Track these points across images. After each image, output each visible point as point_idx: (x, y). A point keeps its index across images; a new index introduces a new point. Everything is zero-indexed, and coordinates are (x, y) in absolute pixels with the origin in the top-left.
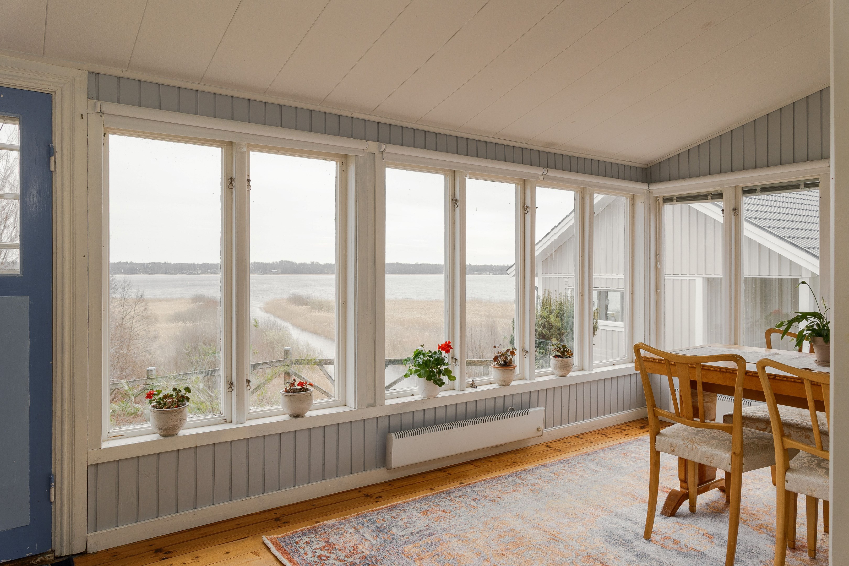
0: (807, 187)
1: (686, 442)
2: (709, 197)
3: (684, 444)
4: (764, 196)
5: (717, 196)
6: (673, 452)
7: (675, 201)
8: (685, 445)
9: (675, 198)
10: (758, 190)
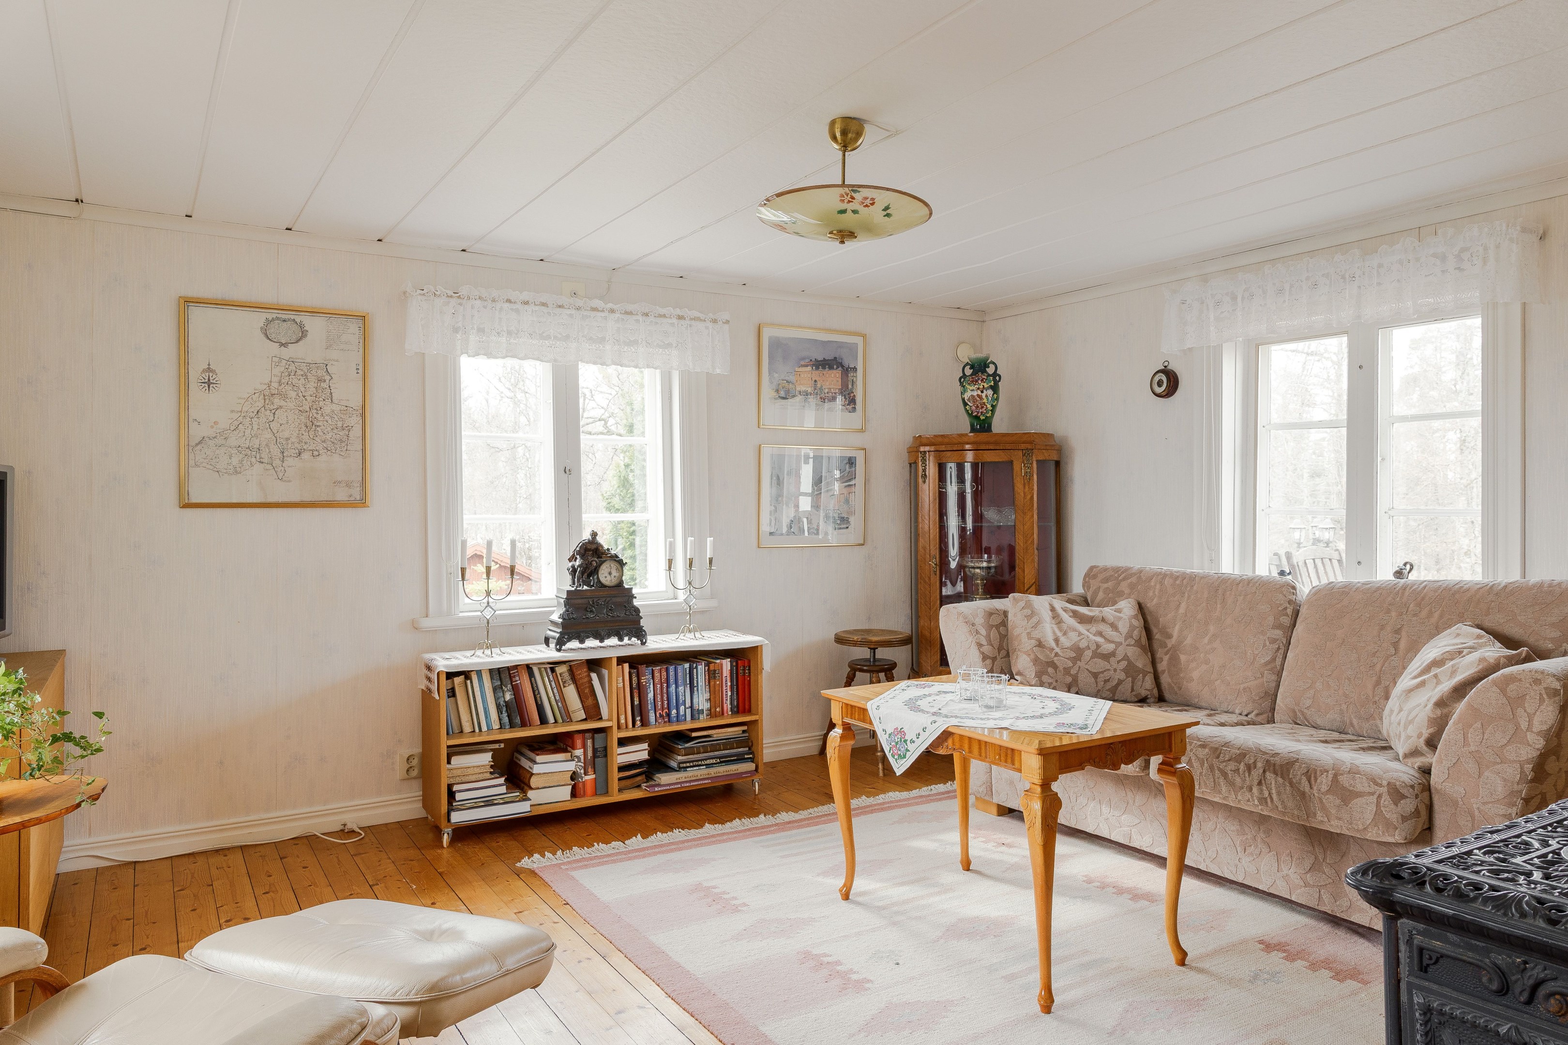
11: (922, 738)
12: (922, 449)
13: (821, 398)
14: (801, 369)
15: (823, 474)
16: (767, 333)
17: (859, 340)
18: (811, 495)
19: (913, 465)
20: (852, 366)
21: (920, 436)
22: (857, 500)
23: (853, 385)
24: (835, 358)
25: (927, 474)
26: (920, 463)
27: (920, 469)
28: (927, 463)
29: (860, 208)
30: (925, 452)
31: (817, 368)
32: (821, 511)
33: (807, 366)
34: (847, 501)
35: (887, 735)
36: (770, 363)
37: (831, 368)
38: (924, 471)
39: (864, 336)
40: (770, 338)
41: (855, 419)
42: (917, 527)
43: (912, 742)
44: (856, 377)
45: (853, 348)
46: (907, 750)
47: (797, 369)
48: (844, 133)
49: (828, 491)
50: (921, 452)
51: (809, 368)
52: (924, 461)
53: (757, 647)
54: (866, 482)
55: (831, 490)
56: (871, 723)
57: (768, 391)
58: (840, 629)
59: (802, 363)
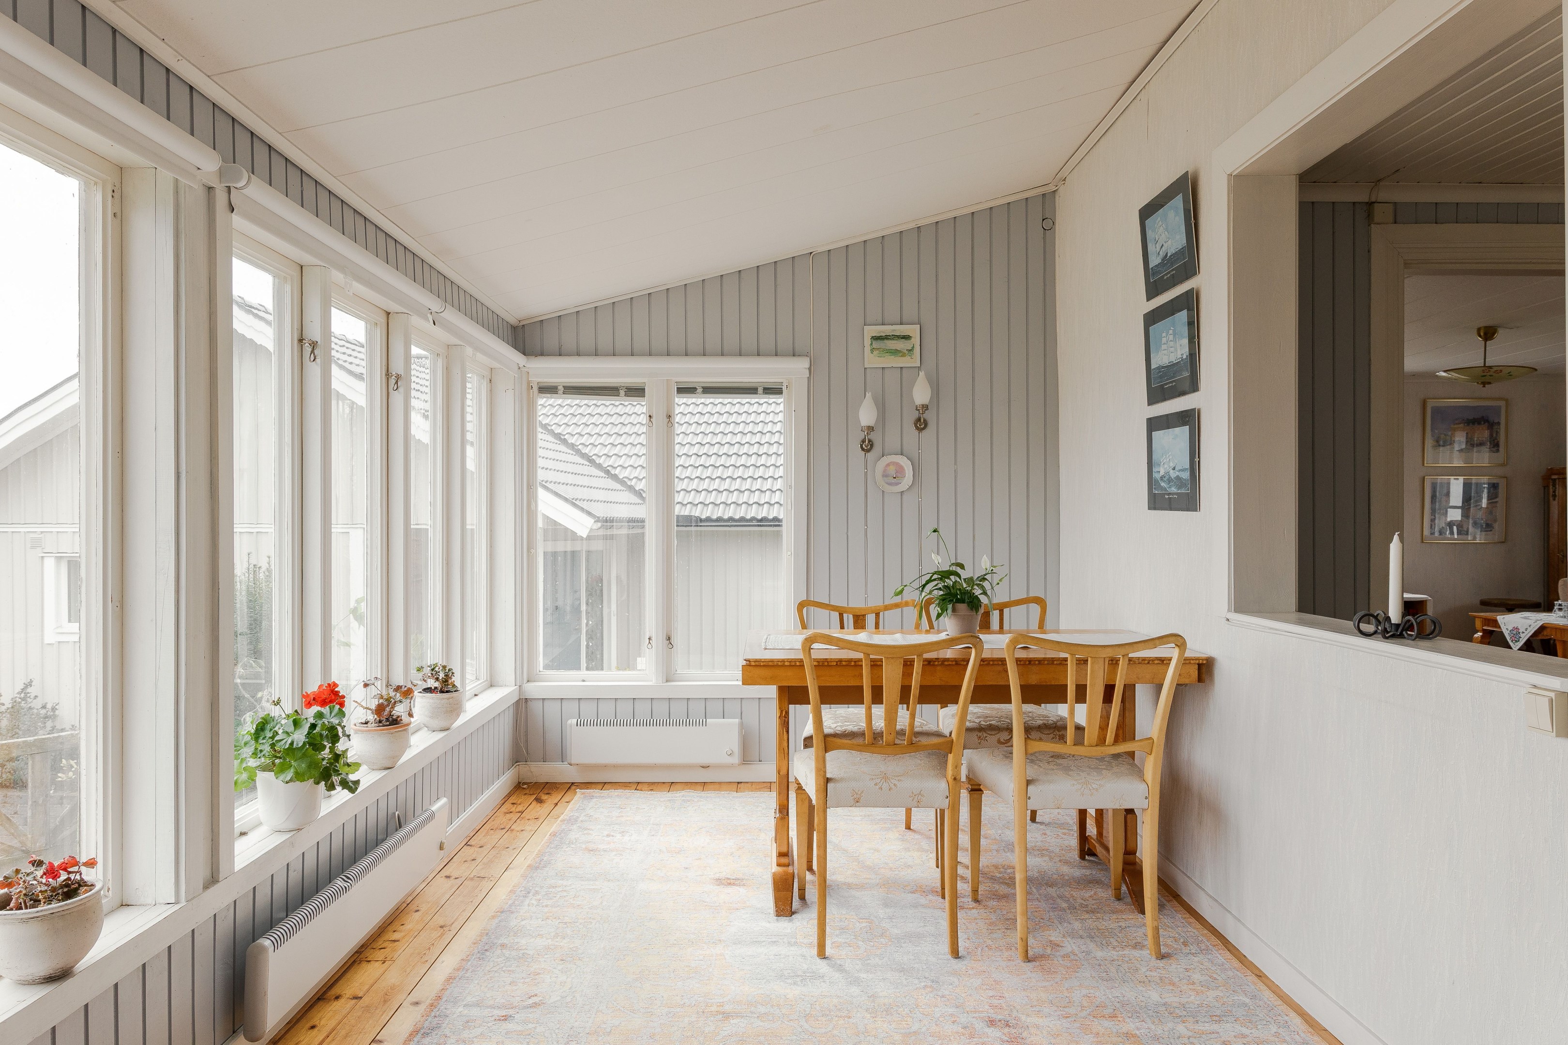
0: (766, 393)
1: (878, 782)
2: (622, 392)
3: (876, 784)
4: (709, 399)
5: (636, 392)
6: (857, 802)
7: (561, 392)
8: (877, 787)
9: (561, 388)
10: (700, 390)
11: (1528, 631)
12: (1554, 477)
13: (1471, 444)
14: (1455, 426)
15: (1473, 495)
16: (1430, 404)
17: (1502, 403)
18: (1462, 508)
19: (1546, 487)
20: (1496, 421)
21: (1551, 468)
22: (1500, 511)
23: (1497, 434)
24: (1483, 417)
25: (1557, 494)
26: (1551, 487)
27: (1551, 490)
28: (1557, 486)
29: (1494, 374)
30: (1555, 479)
31: (1468, 424)
32: (1471, 520)
33: (1460, 424)
34: (1491, 513)
35: (1509, 632)
36: (1432, 424)
37: (1479, 423)
38: (1554, 492)
39: (1507, 400)
40: (1433, 408)
41: (1501, 456)
42: (1548, 531)
43: (1523, 633)
44: (1500, 429)
45: (1497, 410)
46: (1520, 637)
47: (1452, 426)
48: (1485, 334)
49: (1476, 506)
50: (1552, 479)
51: (1462, 425)
52: (1554, 485)
53: (1423, 601)
54: (1508, 499)
55: (1479, 505)
56: (1500, 627)
57: (1429, 442)
58: (1485, 597)
59: (1457, 422)
